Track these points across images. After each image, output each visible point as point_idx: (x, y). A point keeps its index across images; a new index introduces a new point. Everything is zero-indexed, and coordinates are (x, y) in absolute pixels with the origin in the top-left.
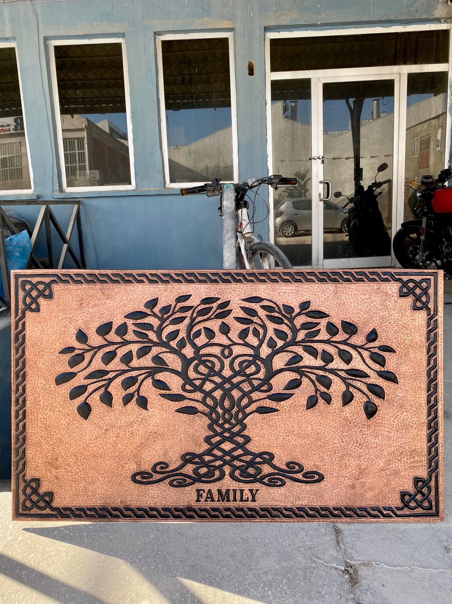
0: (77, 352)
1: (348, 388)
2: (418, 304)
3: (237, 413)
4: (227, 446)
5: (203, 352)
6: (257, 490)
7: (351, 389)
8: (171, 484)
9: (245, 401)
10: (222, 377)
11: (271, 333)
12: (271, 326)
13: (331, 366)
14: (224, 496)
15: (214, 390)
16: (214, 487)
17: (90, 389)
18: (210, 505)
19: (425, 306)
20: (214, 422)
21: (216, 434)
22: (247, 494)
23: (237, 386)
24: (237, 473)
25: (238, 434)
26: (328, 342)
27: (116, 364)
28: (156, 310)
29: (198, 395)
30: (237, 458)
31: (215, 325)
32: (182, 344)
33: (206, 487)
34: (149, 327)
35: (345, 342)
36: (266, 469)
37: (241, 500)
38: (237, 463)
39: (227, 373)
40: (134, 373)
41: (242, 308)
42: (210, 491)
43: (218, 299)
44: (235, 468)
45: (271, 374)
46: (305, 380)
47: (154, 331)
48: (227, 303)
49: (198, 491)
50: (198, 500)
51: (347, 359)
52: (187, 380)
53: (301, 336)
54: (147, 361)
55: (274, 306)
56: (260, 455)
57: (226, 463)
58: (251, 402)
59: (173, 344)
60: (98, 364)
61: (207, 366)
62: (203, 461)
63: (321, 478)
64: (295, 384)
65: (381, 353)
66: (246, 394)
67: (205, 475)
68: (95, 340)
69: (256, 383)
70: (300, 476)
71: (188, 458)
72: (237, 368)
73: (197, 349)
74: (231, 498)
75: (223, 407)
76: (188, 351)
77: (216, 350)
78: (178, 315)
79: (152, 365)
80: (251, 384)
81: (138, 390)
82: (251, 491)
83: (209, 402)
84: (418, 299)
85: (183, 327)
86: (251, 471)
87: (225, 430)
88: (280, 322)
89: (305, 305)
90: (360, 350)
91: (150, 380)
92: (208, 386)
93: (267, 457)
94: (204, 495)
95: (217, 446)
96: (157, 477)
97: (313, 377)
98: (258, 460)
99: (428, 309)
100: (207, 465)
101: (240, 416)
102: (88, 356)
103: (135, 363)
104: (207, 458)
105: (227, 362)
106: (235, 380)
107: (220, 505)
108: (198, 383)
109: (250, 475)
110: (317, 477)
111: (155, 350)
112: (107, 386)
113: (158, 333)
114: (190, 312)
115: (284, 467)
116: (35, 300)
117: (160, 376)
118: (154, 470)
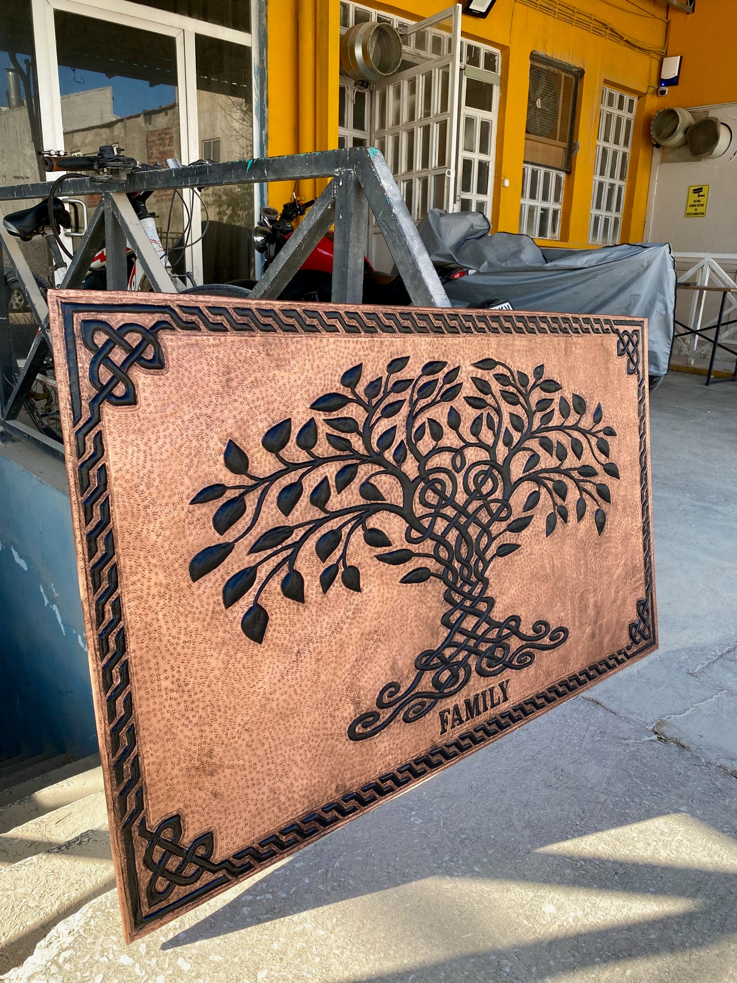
0: (230, 495)
1: (581, 493)
2: (631, 366)
3: (477, 564)
4: (470, 623)
5: (429, 465)
6: (507, 682)
7: (583, 495)
8: (407, 720)
9: (484, 541)
10: (455, 506)
11: (506, 421)
12: (506, 408)
13: (566, 465)
14: (473, 708)
15: (447, 531)
16: (458, 700)
17: (262, 573)
18: (458, 731)
19: (636, 368)
20: (451, 587)
21: (456, 607)
22: (498, 694)
23: (474, 518)
24: (484, 663)
25: (481, 597)
26: (562, 428)
27: (303, 510)
28: (360, 389)
29: (428, 546)
30: (483, 638)
31: (440, 413)
32: (400, 457)
33: (449, 703)
34: (351, 425)
35: (576, 428)
36: (514, 643)
37: (493, 706)
38: (483, 647)
39: (461, 498)
40: (334, 524)
41: (473, 379)
42: (456, 708)
43: (444, 364)
44: (481, 655)
45: (510, 488)
46: (543, 492)
47: (359, 433)
48: (457, 369)
49: (442, 714)
50: (444, 731)
51: (579, 451)
52: (413, 522)
53: (537, 421)
54: (351, 497)
55: (509, 374)
56: (506, 623)
57: (470, 651)
58: (491, 539)
59: (389, 455)
60: (271, 516)
61: (436, 491)
62: (443, 660)
63: (566, 635)
64: (533, 501)
65: (605, 437)
66: (484, 529)
67: (448, 683)
68: (262, 462)
69: (494, 508)
70: (546, 641)
71: (424, 662)
72: (472, 487)
73: (422, 460)
74: (481, 707)
75: (460, 558)
76: (411, 467)
77: (446, 460)
78: (392, 398)
79: (362, 501)
80: (490, 511)
81: (343, 556)
82: (501, 686)
83: (443, 553)
84: (631, 358)
85: (399, 419)
86: (499, 653)
87: (465, 597)
88: (515, 401)
89: (538, 372)
90: (589, 436)
91: (359, 532)
92: (440, 526)
93: (513, 623)
94: (450, 717)
95: (458, 626)
96: (386, 714)
97: (551, 485)
98: (505, 632)
99: (639, 373)
100: (448, 664)
101: (481, 566)
102: (251, 501)
103: (335, 502)
104: (448, 652)
105: (460, 478)
106: (471, 508)
107: (471, 725)
108: (427, 523)
109: (498, 661)
110: (562, 636)
111: (364, 471)
112: (292, 559)
113: (366, 437)
114: (409, 391)
115: (531, 633)
116: (121, 374)
117: (374, 522)
118: (381, 704)
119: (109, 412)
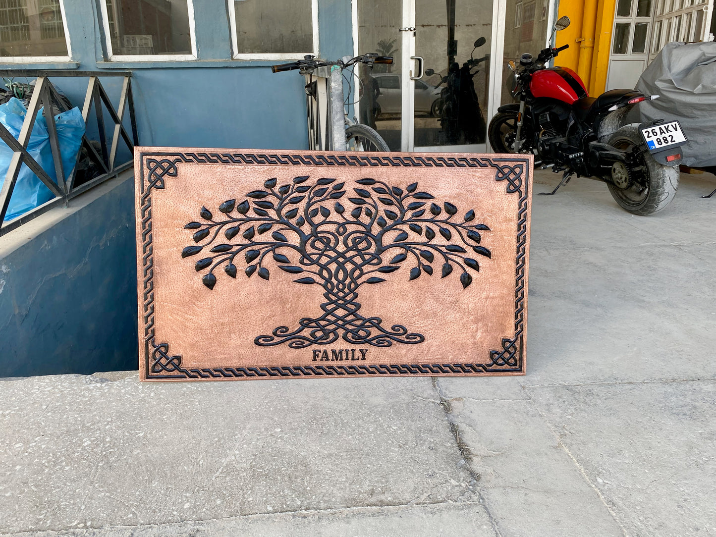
0: (203, 228)
1: (447, 261)
2: (512, 188)
3: (350, 283)
4: (340, 312)
5: (320, 229)
6: (367, 350)
7: (450, 262)
8: (290, 346)
9: (357, 273)
10: (336, 251)
11: (382, 213)
12: (382, 207)
13: (434, 242)
14: (337, 355)
15: (329, 263)
16: (329, 348)
17: (215, 261)
18: (325, 364)
19: (517, 189)
20: (330, 291)
21: (332, 302)
22: (358, 354)
23: (350, 260)
24: (350, 336)
25: (351, 302)
26: (432, 221)
27: (239, 239)
28: (276, 189)
29: (316, 268)
30: (349, 323)
31: (330, 204)
32: (301, 223)
33: (322, 348)
34: (270, 206)
35: (446, 222)
36: (375, 332)
37: (353, 359)
38: (350, 327)
40: (256, 248)
41: (356, 190)
42: (325, 352)
43: (333, 180)
44: (348, 331)
45: (381, 249)
46: (410, 254)
47: (274, 209)
48: (342, 185)
49: (315, 351)
50: (315, 360)
51: (448, 236)
52: (305, 255)
53: (409, 215)
54: (268, 237)
55: (384, 187)
56: (370, 320)
57: (339, 327)
58: (362, 274)
59: (293, 221)
60: (221, 239)
61: (323, 242)
62: (318, 326)
63: (422, 339)
65: (477, 231)
66: (358, 267)
67: (321, 338)
68: (219, 217)
69: (367, 257)
70: (403, 338)
71: (306, 323)
72: (350, 244)
73: (315, 226)
74: (344, 357)
75: (337, 279)
76: (306, 229)
77: (332, 228)
78: (296, 194)
79: (272, 240)
80: (363, 258)
81: (260, 263)
82: (361, 351)
83: (325, 273)
84: (511, 182)
85: (302, 205)
86: (362, 333)
87: (339, 299)
88: (390, 203)
89: (413, 187)
90: (458, 228)
91: (271, 254)
92: (324, 260)
93: (376, 321)
94: (320, 355)
95: (331, 312)
96: (276, 339)
97: (418, 252)
98: (368, 324)
99: (520, 192)
100: (322, 328)
101: (353, 286)
102: (213, 231)
103: (258, 238)
104: (323, 323)
105: (341, 238)
106: (348, 255)
107: (335, 364)
108: (315, 257)
109: (360, 337)
110: (418, 339)
111: (276, 227)
112: (231, 259)
113: (278, 212)
114: (308, 192)
115: (389, 330)
116: (160, 178)
117: (280, 251)
118: (275, 333)
119: (154, 190)
